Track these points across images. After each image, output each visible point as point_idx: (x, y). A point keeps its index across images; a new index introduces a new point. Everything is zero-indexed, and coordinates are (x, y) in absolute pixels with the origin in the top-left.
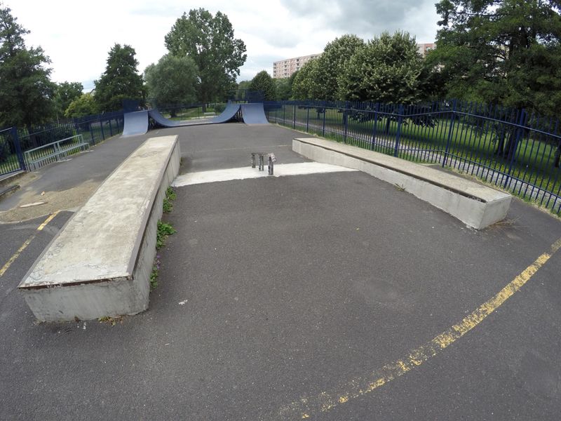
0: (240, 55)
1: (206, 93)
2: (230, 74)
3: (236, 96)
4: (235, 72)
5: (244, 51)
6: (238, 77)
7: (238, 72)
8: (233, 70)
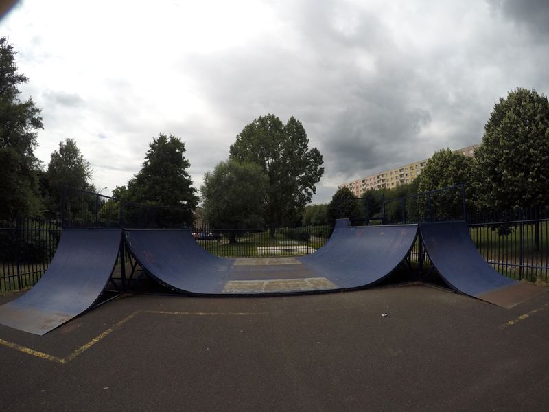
0: (316, 169)
1: (275, 215)
2: (303, 192)
3: (304, 221)
4: (310, 190)
5: (321, 164)
6: (313, 195)
7: (314, 190)
8: (307, 188)
